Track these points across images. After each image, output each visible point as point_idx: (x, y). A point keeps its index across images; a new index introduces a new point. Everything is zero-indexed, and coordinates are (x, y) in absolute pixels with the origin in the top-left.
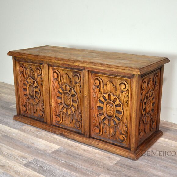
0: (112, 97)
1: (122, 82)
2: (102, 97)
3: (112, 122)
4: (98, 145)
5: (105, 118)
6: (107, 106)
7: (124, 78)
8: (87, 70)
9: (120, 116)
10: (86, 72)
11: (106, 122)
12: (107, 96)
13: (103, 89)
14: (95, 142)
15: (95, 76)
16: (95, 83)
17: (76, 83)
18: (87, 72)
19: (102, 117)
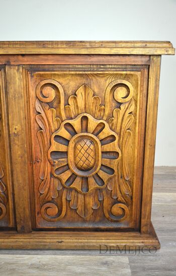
0: (93, 123)
1: (119, 81)
2: (63, 129)
3: (91, 181)
4: (61, 242)
5: (74, 176)
6: (79, 147)
7: (124, 72)
8: (19, 65)
9: (114, 164)
10: (16, 71)
11: (77, 184)
12: (76, 123)
13: (65, 109)
14: (50, 239)
15: (42, 77)
16: (44, 97)
18: (18, 70)
19: (65, 176)
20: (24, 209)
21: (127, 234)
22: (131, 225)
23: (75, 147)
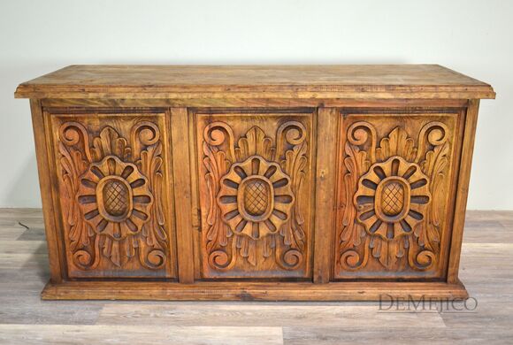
0: (404, 167)
1: (434, 124)
2: (373, 172)
3: (398, 227)
4: (363, 293)
5: (379, 222)
6: (387, 191)
7: (441, 115)
8: (332, 108)
9: (423, 209)
10: (328, 114)
11: (382, 231)
12: (387, 167)
13: (376, 152)
14: (351, 290)
15: (356, 120)
16: (355, 139)
17: (291, 147)
18: (331, 113)
19: (370, 222)
20: (323, 258)
21: (432, 284)
22: (436, 275)
23: (383, 192)
